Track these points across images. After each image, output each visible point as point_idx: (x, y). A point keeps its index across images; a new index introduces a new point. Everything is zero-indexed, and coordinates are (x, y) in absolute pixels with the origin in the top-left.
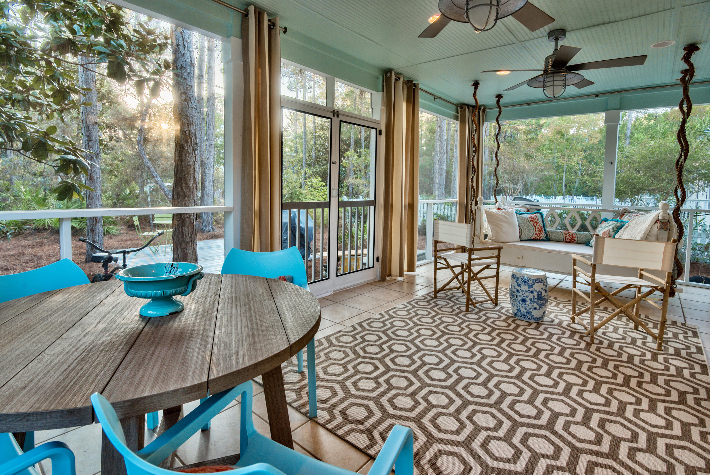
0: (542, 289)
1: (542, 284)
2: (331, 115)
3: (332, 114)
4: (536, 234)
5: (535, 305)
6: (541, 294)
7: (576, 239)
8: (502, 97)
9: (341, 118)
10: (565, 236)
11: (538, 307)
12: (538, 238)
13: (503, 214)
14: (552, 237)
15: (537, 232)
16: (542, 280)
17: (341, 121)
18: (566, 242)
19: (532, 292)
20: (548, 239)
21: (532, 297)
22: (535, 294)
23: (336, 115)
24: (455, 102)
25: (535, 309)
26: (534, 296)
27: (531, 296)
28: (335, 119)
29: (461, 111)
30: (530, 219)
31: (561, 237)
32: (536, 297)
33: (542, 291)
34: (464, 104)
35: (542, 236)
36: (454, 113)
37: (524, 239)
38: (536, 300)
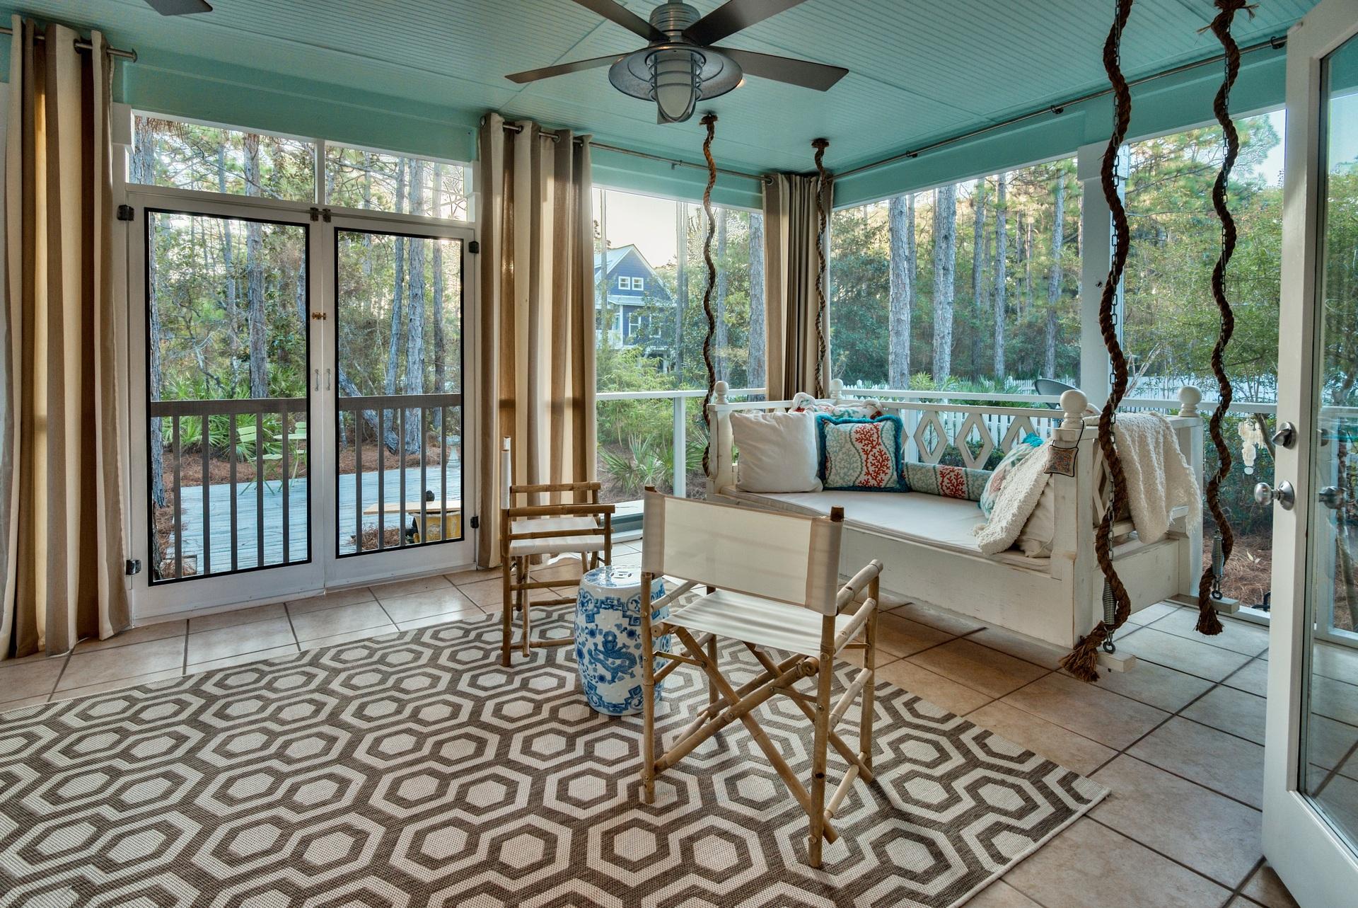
0: (618, 626)
1: (620, 613)
2: (306, 219)
3: (309, 216)
4: (868, 474)
5: (601, 671)
6: (614, 641)
7: (965, 488)
8: (827, 144)
9: (337, 221)
10: (940, 479)
11: (608, 676)
12: (872, 482)
13: (774, 423)
14: (914, 479)
15: (871, 469)
16: (620, 604)
17: (337, 230)
18: (945, 495)
19: (592, 633)
20: (904, 487)
21: (593, 648)
22: (599, 639)
23: (320, 217)
24: (754, 169)
25: (602, 679)
26: (596, 645)
27: (591, 641)
28: (318, 227)
29: (767, 188)
30: (854, 436)
31: (933, 482)
32: (600, 647)
33: (617, 632)
34: (776, 171)
35: (886, 478)
36: (753, 193)
37: (838, 485)
38: (601, 657)
